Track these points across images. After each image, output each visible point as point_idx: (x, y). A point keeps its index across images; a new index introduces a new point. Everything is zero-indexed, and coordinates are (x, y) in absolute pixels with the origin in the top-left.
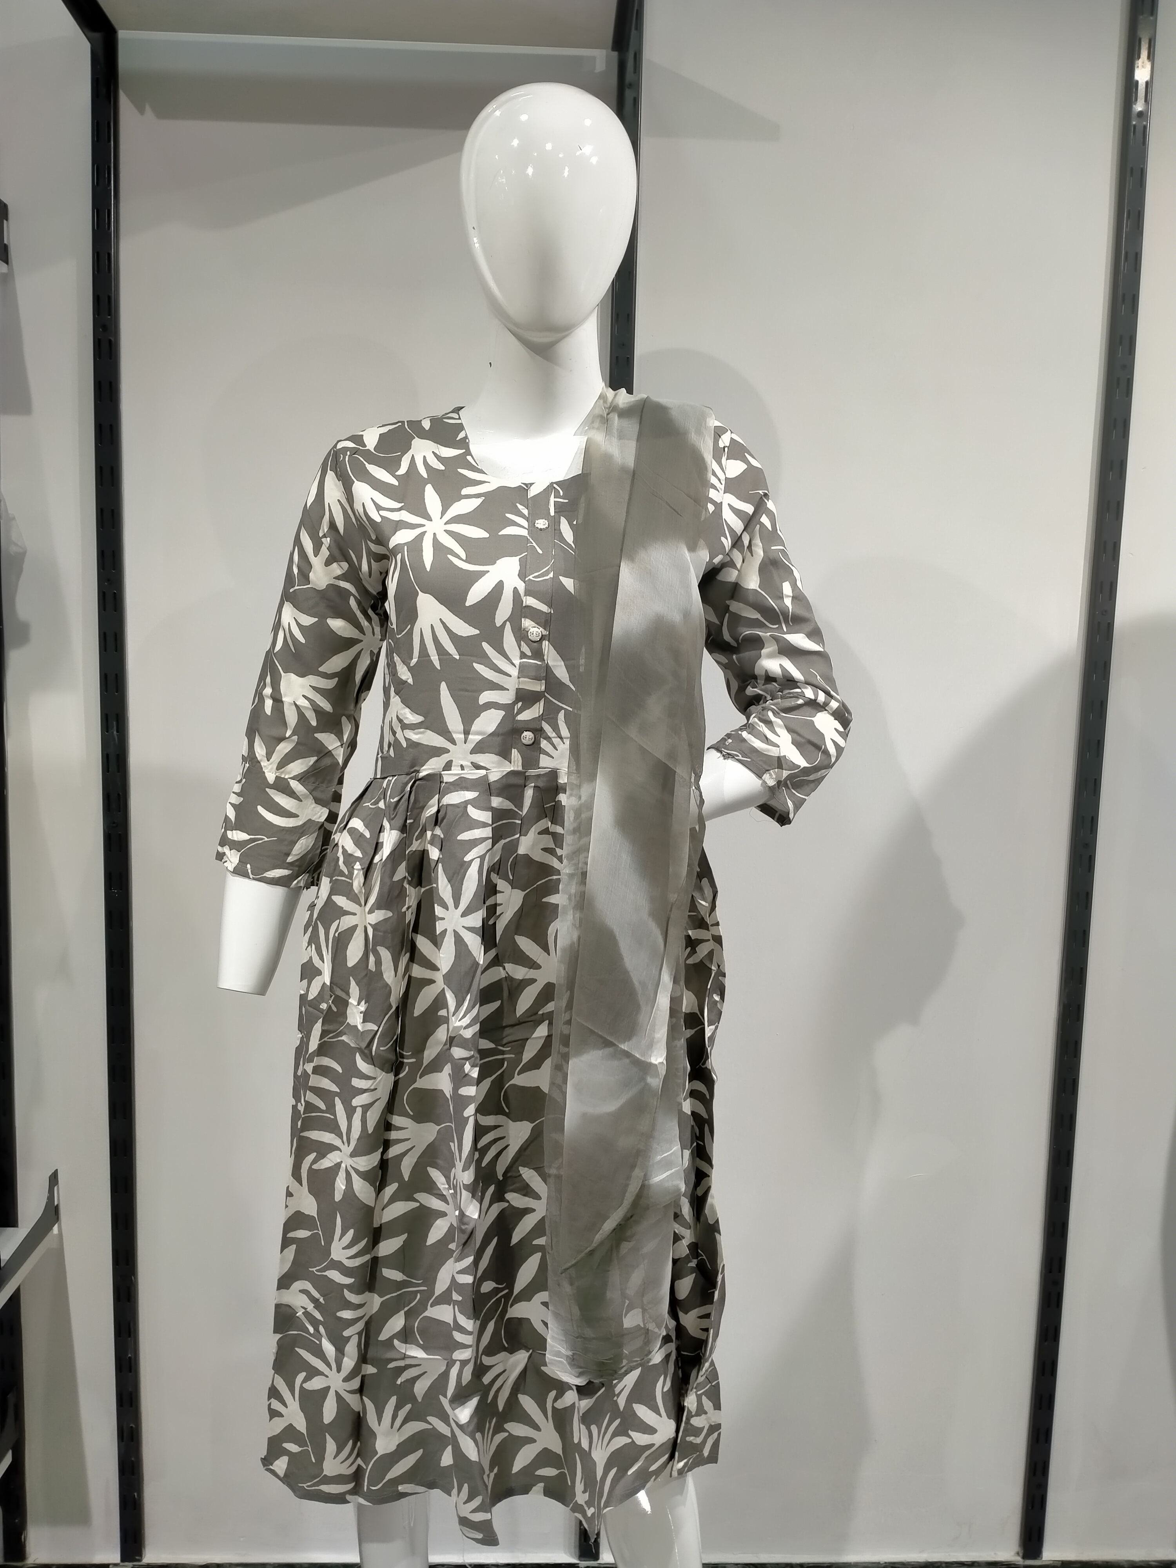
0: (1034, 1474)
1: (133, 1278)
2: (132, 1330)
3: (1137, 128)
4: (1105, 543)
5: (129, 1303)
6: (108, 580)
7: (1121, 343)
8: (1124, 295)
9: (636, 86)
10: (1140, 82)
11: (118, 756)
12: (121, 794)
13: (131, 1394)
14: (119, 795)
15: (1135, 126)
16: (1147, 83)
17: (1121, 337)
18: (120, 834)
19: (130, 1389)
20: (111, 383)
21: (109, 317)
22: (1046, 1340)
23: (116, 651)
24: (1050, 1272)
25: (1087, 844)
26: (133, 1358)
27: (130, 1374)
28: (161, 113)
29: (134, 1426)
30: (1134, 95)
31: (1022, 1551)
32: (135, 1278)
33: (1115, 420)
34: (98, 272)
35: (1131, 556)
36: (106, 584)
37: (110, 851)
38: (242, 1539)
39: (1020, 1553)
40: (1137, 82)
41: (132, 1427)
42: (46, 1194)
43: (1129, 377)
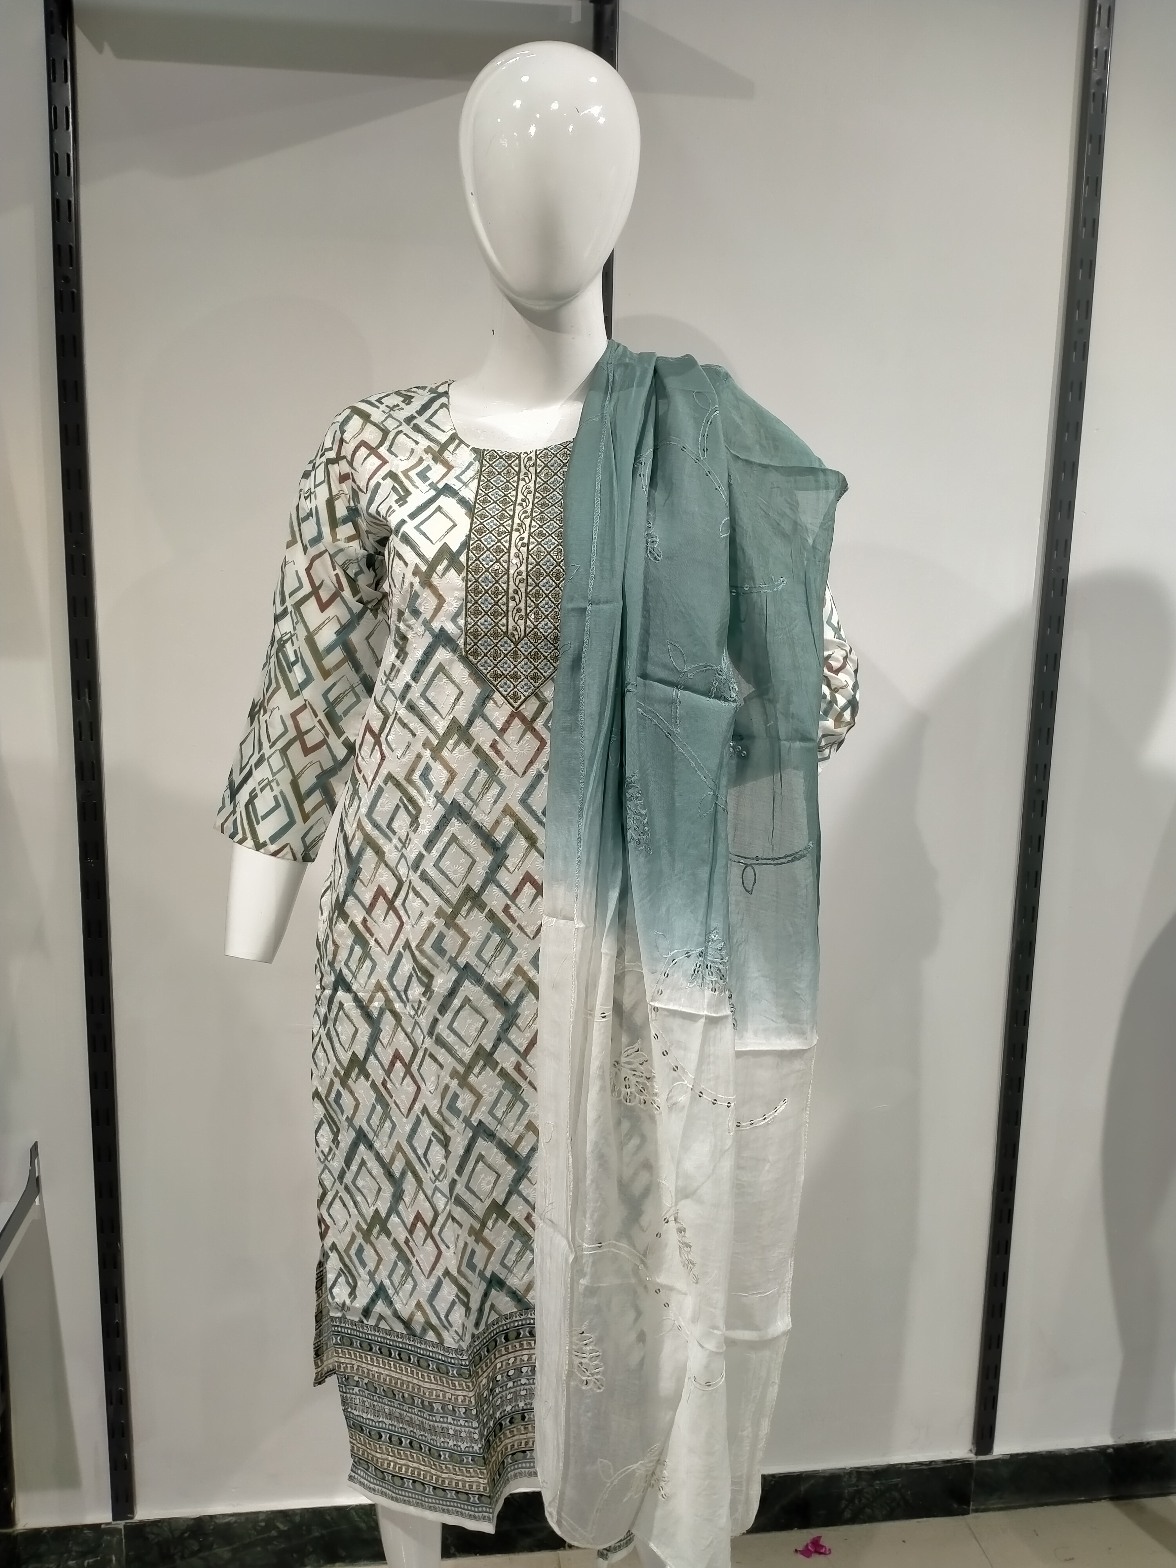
0: (987, 1378)
2: (119, 1296)
3: (1096, 95)
4: (1061, 502)
5: (115, 1270)
6: (76, 543)
7: (1078, 307)
8: (1081, 261)
9: (613, 40)
10: (1100, 50)
11: (91, 723)
13: (119, 1358)
14: (93, 763)
16: (1106, 51)
17: (1079, 302)
18: (95, 803)
19: (118, 1354)
20: (73, 338)
21: (70, 269)
22: (998, 1253)
23: (86, 616)
24: (1002, 1190)
25: (1040, 790)
26: (120, 1323)
27: (118, 1339)
28: (121, 53)
29: (123, 1390)
30: (1093, 63)
31: (975, 1448)
32: (120, 1244)
33: (1072, 383)
34: (58, 220)
36: (74, 546)
37: (85, 820)
38: (236, 1491)
39: (973, 1450)
40: (1097, 50)
42: (28, 1167)
43: (1085, 341)
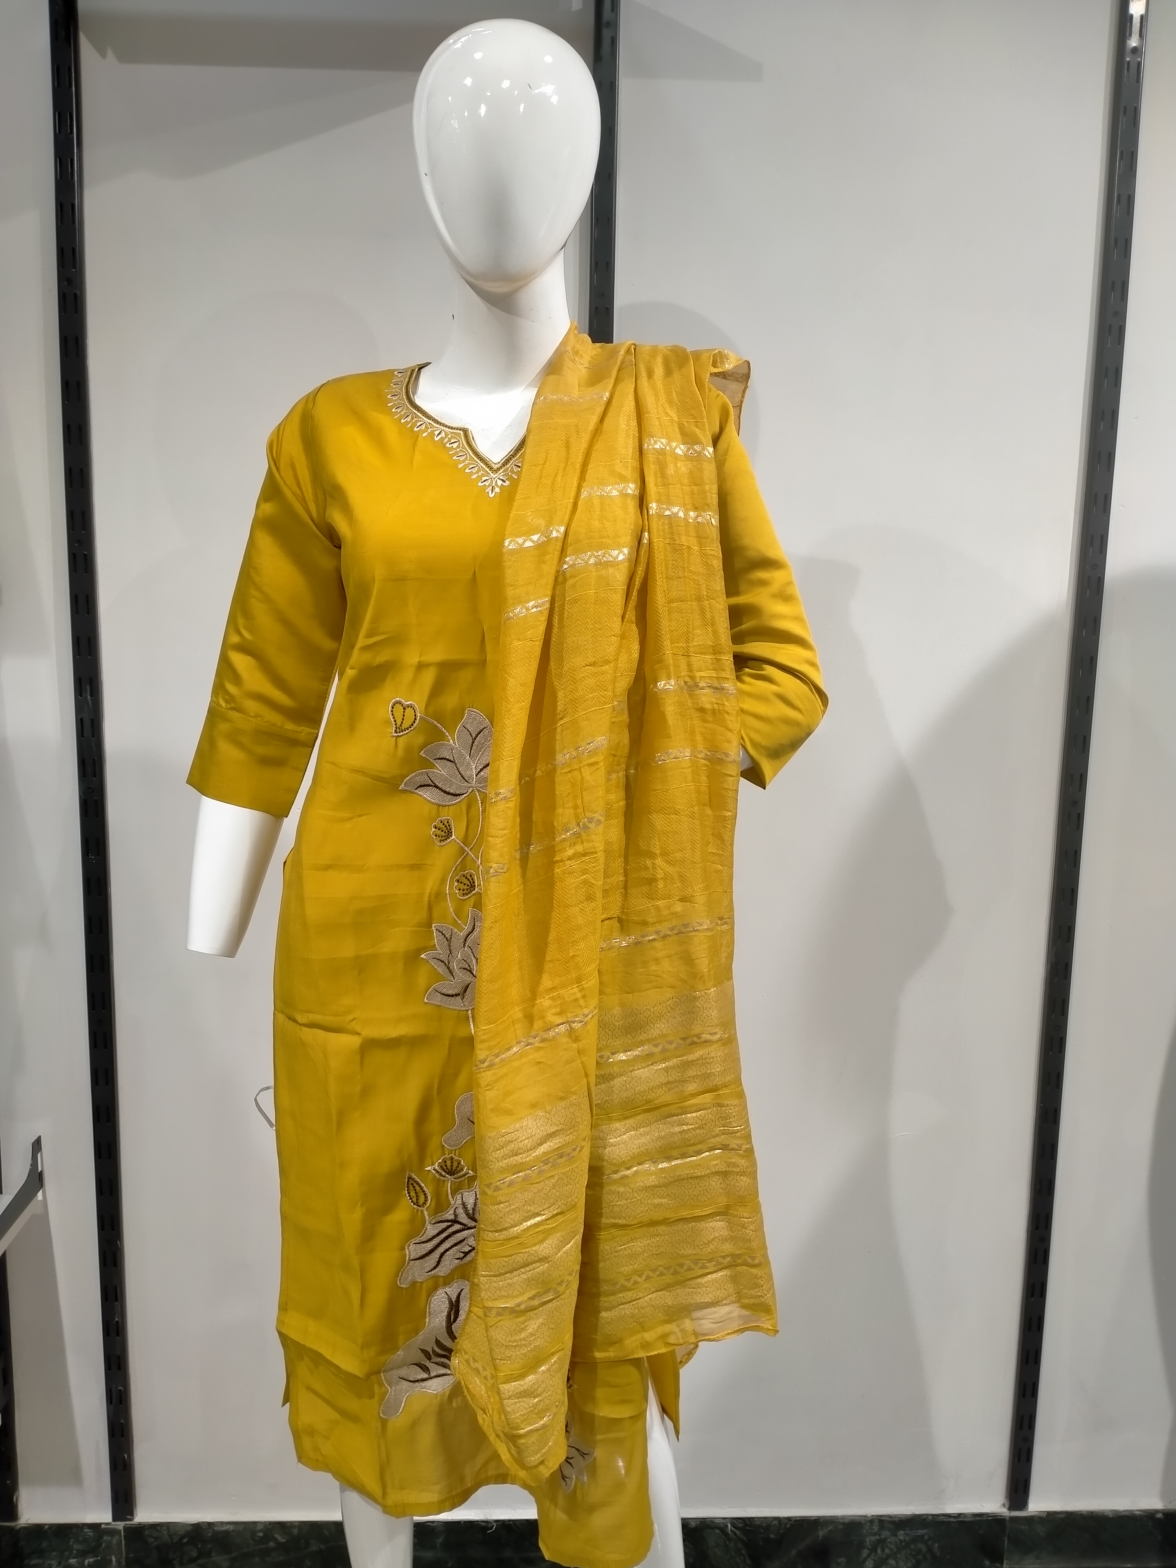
0: (1021, 1427)
1: (118, 1243)
2: (119, 1295)
3: (1131, 64)
4: (1096, 495)
5: (115, 1268)
6: (79, 541)
7: (1113, 288)
8: (1116, 240)
9: (614, 25)
10: (1135, 16)
11: (92, 720)
12: (96, 759)
13: (119, 1358)
14: (94, 760)
15: (1129, 62)
16: (1142, 17)
17: (1113, 283)
18: (96, 800)
19: (118, 1353)
20: (77, 338)
21: (74, 270)
22: (1032, 1296)
23: (88, 614)
24: (1037, 1229)
25: (1075, 802)
26: (120, 1322)
27: (118, 1338)
28: (124, 57)
29: (122, 1389)
30: (1128, 29)
31: (1009, 1503)
32: (120, 1243)
33: (1107, 369)
34: (61, 223)
35: (1122, 508)
36: (76, 545)
37: (87, 817)
38: (233, 1498)
39: (1006, 1504)
40: (1132, 16)
41: (120, 1390)
42: (29, 1161)
43: (1121, 324)
